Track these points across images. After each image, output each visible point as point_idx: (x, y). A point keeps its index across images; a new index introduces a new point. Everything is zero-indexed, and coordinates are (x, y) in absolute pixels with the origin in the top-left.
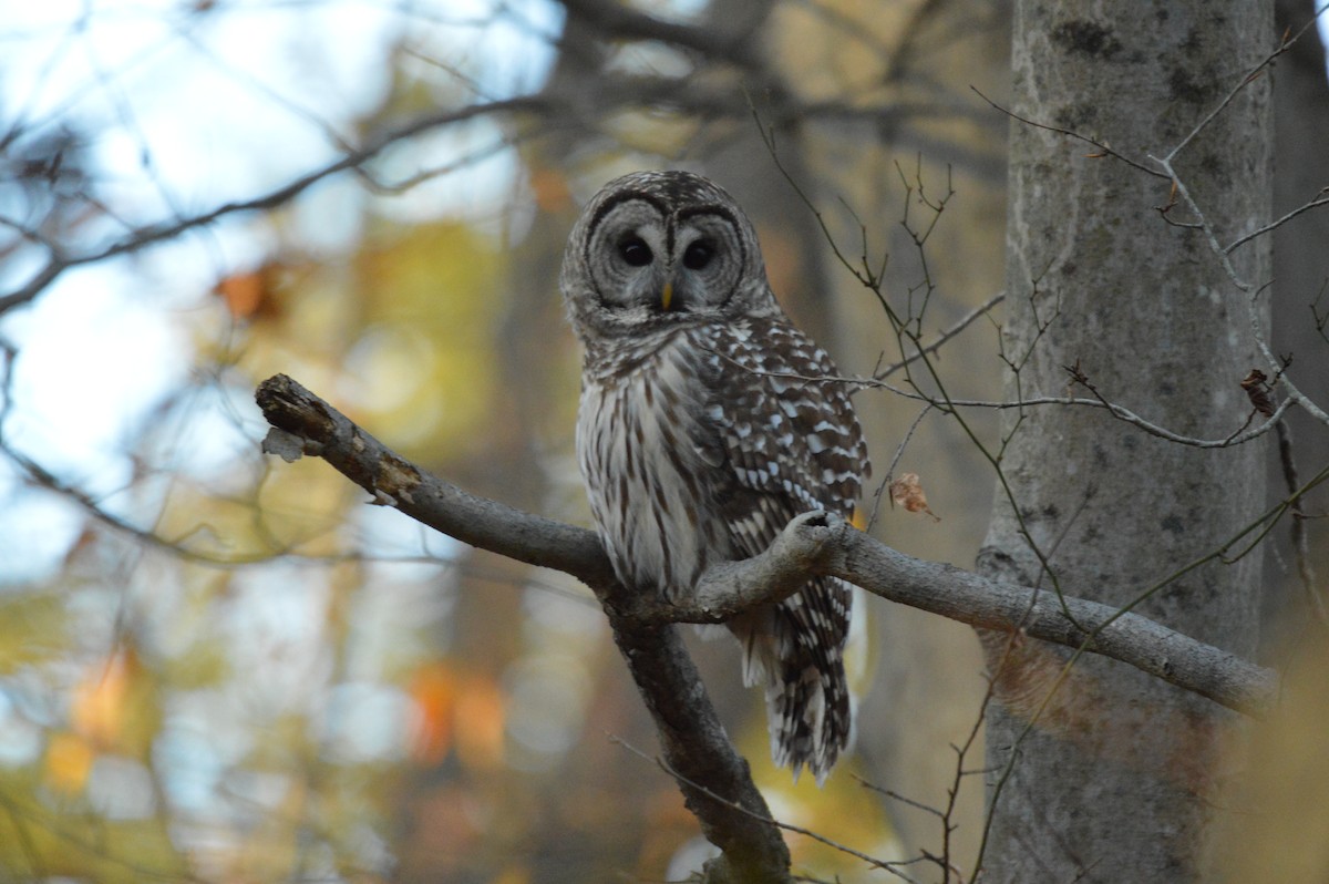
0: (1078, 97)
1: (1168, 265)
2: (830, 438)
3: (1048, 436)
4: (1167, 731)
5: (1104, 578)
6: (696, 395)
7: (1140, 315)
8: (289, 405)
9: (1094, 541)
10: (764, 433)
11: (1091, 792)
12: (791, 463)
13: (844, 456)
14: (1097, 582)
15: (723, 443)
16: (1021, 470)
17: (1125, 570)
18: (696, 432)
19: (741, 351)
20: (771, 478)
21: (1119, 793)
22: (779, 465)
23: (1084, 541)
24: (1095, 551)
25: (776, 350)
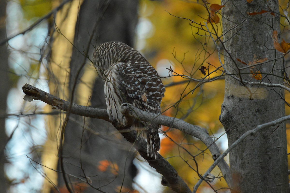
0: (230, 9)
1: (250, 42)
2: (150, 85)
3: (231, 80)
4: (259, 140)
5: (243, 109)
6: (119, 79)
7: (245, 53)
8: (28, 90)
9: (241, 101)
10: (133, 86)
11: (244, 154)
12: (140, 92)
13: (155, 88)
14: (242, 110)
15: (125, 89)
16: (227, 88)
17: (247, 107)
18: (120, 87)
19: (129, 69)
20: (135, 95)
21: (250, 154)
22: (137, 92)
23: (239, 102)
24: (241, 104)
25: (136, 67)
